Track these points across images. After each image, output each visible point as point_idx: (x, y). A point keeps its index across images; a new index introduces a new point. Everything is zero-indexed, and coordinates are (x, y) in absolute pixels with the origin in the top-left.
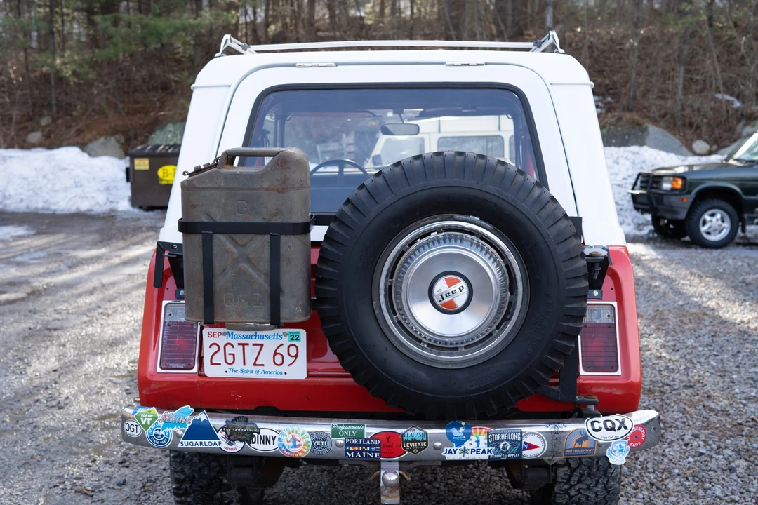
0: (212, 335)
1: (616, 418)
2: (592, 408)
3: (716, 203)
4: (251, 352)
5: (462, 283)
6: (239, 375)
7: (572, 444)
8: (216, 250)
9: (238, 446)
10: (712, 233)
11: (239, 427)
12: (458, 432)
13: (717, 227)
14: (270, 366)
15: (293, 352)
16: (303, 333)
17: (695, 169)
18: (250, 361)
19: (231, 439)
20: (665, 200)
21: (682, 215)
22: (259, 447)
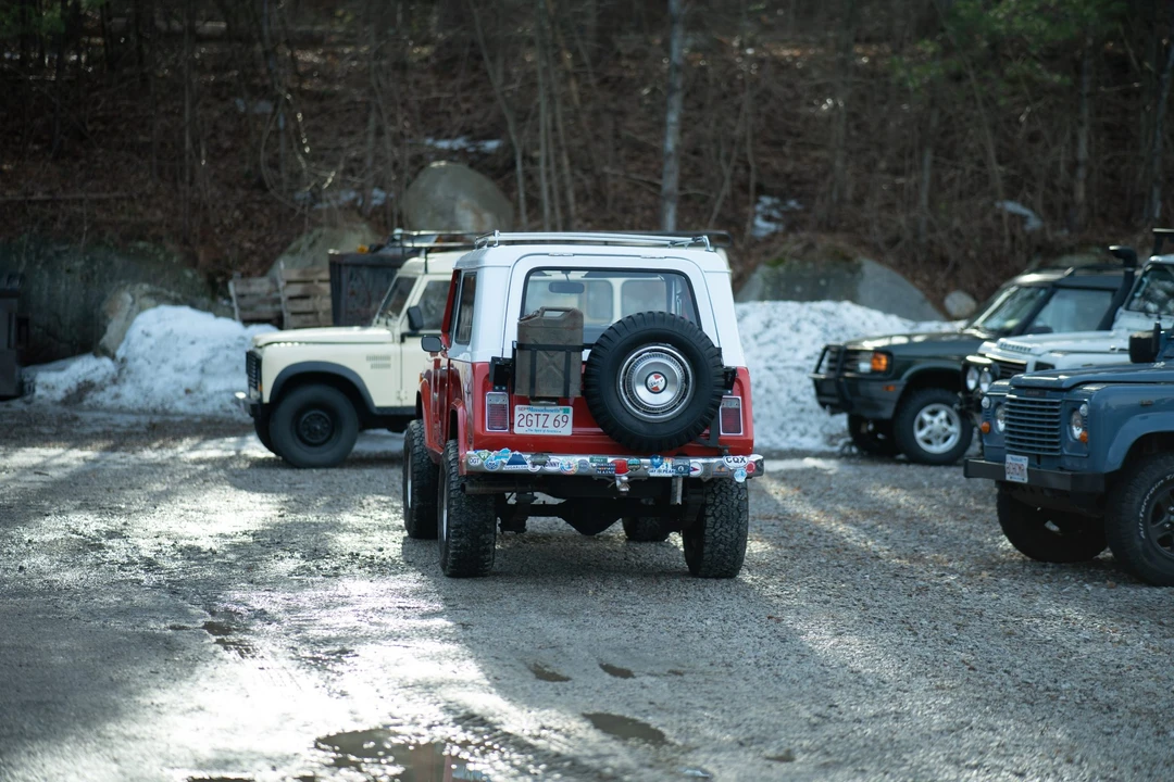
0: (520, 409)
1: (740, 457)
2: (727, 451)
3: (938, 393)
4: (542, 419)
5: (662, 378)
6: (534, 433)
7: (716, 469)
8: (538, 358)
9: (538, 468)
10: (934, 441)
11: (539, 459)
12: (657, 461)
13: (940, 432)
14: (552, 428)
15: (565, 419)
16: (571, 409)
17: (918, 339)
18: (541, 425)
19: (534, 464)
20: (862, 388)
21: (887, 413)
22: (549, 469)
